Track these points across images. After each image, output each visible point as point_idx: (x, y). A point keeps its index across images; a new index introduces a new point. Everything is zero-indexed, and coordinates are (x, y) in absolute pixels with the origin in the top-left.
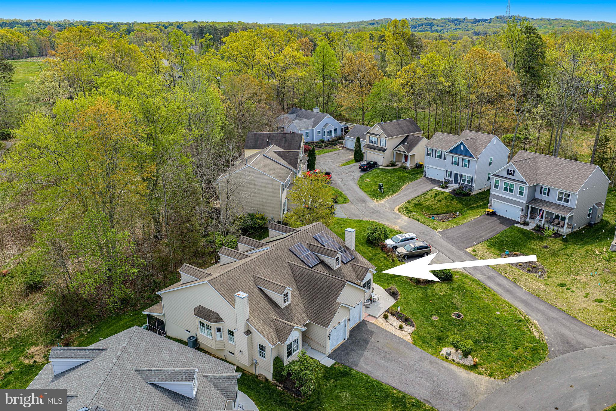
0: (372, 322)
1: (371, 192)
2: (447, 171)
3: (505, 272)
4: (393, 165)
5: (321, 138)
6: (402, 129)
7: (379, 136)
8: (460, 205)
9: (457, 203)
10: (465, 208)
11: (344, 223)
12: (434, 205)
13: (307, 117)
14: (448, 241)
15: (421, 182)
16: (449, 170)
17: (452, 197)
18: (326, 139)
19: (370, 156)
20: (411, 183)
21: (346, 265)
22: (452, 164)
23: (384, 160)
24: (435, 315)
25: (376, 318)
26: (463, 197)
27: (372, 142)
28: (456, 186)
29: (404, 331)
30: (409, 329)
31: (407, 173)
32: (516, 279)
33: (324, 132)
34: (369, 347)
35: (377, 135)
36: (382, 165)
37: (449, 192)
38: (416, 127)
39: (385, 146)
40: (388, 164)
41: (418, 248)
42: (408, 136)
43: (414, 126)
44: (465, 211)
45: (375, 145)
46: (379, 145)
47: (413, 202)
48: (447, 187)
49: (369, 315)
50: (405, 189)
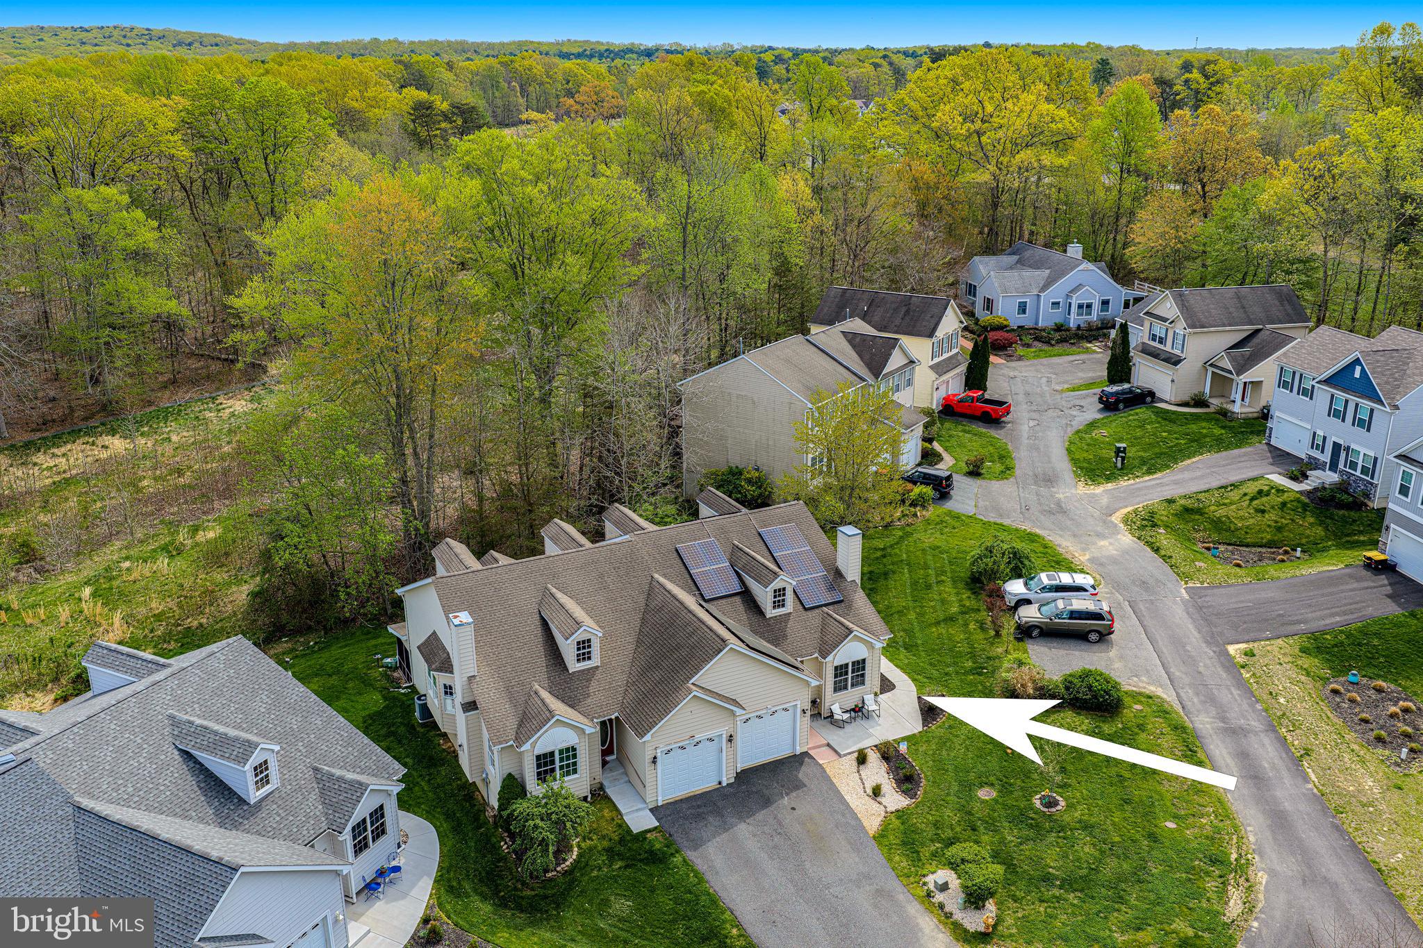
0: (821, 762)
1: (1089, 463)
2: (1315, 433)
3: (1294, 725)
4: (1199, 402)
5: (1059, 320)
6: (1245, 312)
7: (1171, 323)
8: (1320, 531)
9: (1311, 524)
10: (1330, 539)
11: (957, 524)
12: (1242, 518)
13: (1037, 265)
14: (1196, 616)
15: (1245, 454)
16: (1320, 433)
17: (1305, 507)
18: (1072, 325)
19: (1146, 374)
20: (1216, 455)
21: (809, 613)
22: (1329, 415)
23: (1174, 387)
24: (992, 785)
25: (840, 755)
26: (1335, 511)
27: (1154, 338)
28: (1331, 477)
29: (880, 803)
30: (895, 800)
31: (1223, 427)
32: (1307, 752)
33: (1070, 304)
34: (761, 815)
35: (1165, 320)
36: (1167, 398)
37: (1301, 493)
38: (1294, 309)
39: (1182, 352)
40: (1186, 398)
41: (1074, 615)
42: (1258, 331)
43: (1288, 307)
44: (1325, 549)
45: (1161, 347)
46: (1168, 348)
47: (1183, 502)
48: (1306, 477)
49: (828, 745)
50: (1187, 468)
